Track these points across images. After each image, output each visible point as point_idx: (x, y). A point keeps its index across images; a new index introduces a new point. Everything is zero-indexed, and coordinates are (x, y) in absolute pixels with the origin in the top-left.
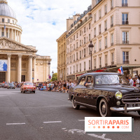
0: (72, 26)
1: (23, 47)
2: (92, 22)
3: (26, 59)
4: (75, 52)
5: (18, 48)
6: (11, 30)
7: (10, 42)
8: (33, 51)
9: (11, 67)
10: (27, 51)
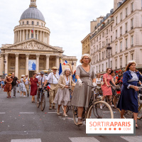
0: (96, 28)
1: (51, 48)
2: (114, 25)
3: (53, 59)
4: (98, 53)
5: (46, 49)
6: (39, 31)
7: (39, 43)
8: (60, 52)
9: (40, 66)
10: (54, 52)
